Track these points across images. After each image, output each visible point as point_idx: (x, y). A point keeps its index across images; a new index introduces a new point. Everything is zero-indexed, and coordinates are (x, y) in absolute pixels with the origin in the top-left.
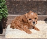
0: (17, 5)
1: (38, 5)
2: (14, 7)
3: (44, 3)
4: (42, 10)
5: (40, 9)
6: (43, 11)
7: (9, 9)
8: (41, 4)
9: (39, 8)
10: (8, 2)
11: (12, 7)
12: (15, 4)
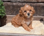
0: (18, 9)
1: (36, 9)
2: (16, 10)
3: (42, 7)
4: (41, 13)
5: (39, 13)
6: (42, 15)
7: (12, 12)
8: (39, 8)
9: (38, 11)
10: (11, 6)
11: (14, 11)
12: (17, 8)
